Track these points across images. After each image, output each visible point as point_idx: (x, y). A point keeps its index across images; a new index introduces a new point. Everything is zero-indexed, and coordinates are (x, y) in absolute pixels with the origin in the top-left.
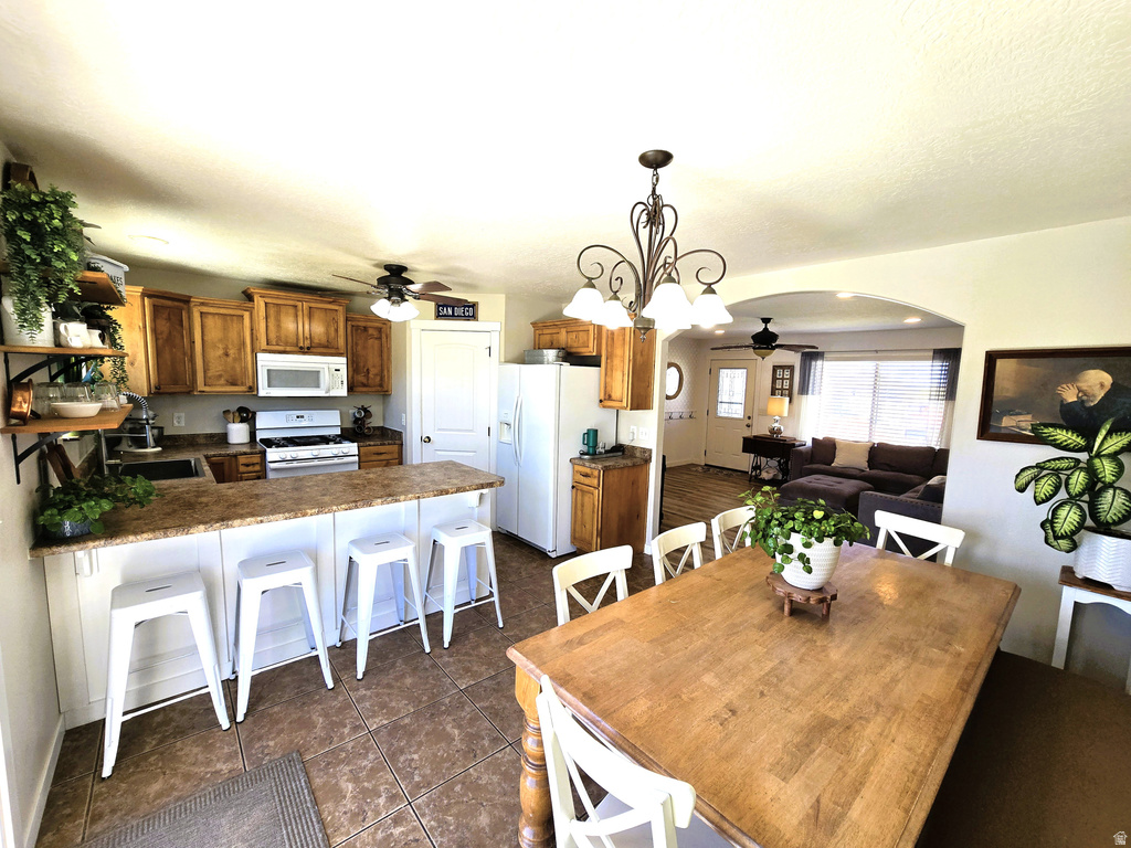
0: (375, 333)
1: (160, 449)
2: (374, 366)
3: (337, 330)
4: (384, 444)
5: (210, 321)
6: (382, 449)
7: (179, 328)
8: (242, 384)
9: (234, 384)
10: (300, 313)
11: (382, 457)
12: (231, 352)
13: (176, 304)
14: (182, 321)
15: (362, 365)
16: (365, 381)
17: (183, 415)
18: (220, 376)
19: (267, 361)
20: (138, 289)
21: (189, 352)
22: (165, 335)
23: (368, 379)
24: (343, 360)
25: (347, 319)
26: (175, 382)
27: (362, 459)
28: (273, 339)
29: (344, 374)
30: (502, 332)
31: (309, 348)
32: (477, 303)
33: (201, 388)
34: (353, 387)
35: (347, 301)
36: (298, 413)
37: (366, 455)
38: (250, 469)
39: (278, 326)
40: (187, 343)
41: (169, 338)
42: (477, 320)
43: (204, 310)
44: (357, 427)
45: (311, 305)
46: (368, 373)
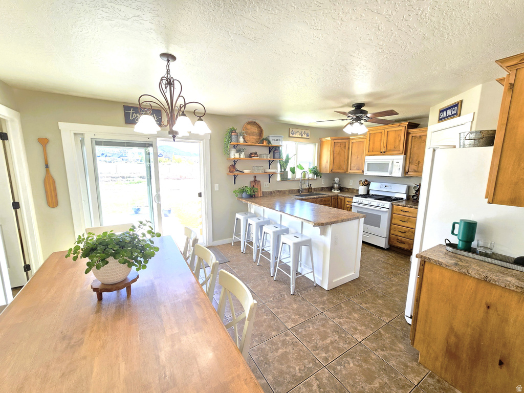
1: (339, 191)
3: (400, 141)
4: (408, 206)
5: (354, 146)
6: (406, 209)
7: (343, 149)
9: (358, 170)
10: (383, 135)
11: (406, 214)
12: (359, 156)
13: (344, 140)
14: (345, 146)
15: (415, 159)
16: (416, 169)
17: (352, 181)
18: (355, 166)
19: (370, 159)
20: (330, 138)
21: (346, 158)
22: (337, 153)
23: (418, 167)
24: (402, 157)
25: (408, 134)
26: (339, 169)
27: (394, 212)
28: (371, 150)
29: (401, 165)
30: (475, 122)
31: (385, 152)
32: (462, 101)
33: (349, 171)
34: (405, 172)
35: (406, 124)
36: (387, 184)
37: (396, 210)
38: (349, 203)
39: (374, 143)
40: (346, 154)
41: (339, 153)
42: (460, 116)
43: (353, 141)
44: (414, 196)
45: (388, 130)
46: (419, 164)
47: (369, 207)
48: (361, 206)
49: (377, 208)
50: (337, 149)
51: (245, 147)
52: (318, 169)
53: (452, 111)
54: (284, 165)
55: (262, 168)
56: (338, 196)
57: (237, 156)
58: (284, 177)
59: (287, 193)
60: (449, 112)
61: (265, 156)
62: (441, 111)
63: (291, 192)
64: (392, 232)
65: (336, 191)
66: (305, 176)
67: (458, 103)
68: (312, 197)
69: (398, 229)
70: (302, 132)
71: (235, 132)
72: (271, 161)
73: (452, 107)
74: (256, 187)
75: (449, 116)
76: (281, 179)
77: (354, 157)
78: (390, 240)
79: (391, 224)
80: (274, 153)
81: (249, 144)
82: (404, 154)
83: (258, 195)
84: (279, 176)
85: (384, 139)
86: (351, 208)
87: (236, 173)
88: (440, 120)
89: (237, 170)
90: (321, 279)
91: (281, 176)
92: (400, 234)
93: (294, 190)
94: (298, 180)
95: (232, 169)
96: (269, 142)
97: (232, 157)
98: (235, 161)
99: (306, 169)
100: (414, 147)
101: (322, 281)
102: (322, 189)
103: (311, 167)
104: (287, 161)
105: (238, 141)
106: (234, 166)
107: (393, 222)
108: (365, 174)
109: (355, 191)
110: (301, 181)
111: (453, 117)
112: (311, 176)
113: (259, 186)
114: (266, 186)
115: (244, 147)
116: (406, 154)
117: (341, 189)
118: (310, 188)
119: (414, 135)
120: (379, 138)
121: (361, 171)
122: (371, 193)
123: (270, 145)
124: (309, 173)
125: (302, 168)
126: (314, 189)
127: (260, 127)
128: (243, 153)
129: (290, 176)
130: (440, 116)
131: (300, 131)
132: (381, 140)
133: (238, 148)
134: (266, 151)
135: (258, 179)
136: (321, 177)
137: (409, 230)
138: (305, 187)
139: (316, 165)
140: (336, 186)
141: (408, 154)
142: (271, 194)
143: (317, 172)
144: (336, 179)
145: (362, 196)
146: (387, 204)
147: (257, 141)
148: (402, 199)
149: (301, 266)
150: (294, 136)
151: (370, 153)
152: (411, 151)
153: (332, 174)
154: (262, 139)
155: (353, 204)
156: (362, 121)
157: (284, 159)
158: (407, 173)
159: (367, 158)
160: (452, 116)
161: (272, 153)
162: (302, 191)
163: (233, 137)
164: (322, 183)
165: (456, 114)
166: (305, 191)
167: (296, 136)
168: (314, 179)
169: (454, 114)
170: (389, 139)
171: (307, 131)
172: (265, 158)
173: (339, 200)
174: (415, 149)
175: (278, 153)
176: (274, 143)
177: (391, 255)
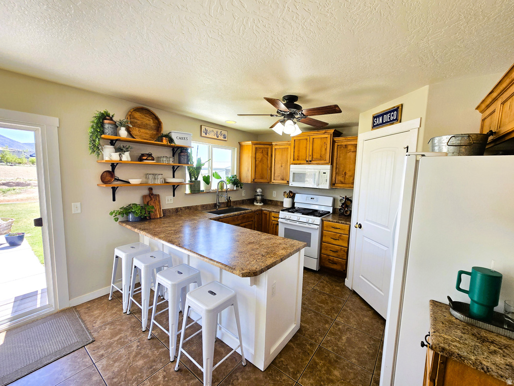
0: (352, 149)
1: (262, 204)
2: (349, 171)
3: (326, 149)
4: (339, 223)
5: (277, 153)
6: (338, 225)
7: (266, 156)
8: (286, 180)
9: (283, 180)
10: (308, 142)
11: (337, 231)
12: (283, 165)
13: (266, 146)
14: (268, 153)
15: (341, 169)
16: (343, 180)
17: (275, 192)
18: (279, 176)
19: (294, 168)
20: (250, 142)
21: (269, 166)
22: (259, 159)
23: (345, 179)
24: (329, 167)
25: (334, 142)
26: (262, 178)
27: (325, 228)
28: (296, 158)
29: (328, 176)
30: (422, 129)
31: (311, 161)
32: (402, 105)
33: (273, 181)
34: (333, 184)
35: (332, 131)
36: (313, 196)
37: (327, 227)
38: (275, 219)
39: (299, 151)
40: (269, 162)
41: (262, 160)
42: (400, 122)
43: (276, 147)
44: (340, 209)
45: (314, 137)
46: (345, 175)
47: (297, 224)
48: (288, 222)
49: (307, 225)
50: (259, 156)
51: (131, 145)
52: (238, 178)
53: (391, 116)
54: (194, 172)
55: (160, 177)
56: (262, 210)
57: (115, 157)
58: (195, 189)
59: (200, 209)
60: (386, 118)
61: (164, 159)
62: (375, 117)
63: (205, 208)
64: (323, 251)
65: (258, 204)
66: (222, 187)
67: (398, 108)
68: (232, 214)
69: (330, 248)
70: (217, 132)
71: (111, 119)
72: (176, 167)
73: (390, 112)
74: (153, 204)
75: (386, 122)
76: (191, 191)
77: (278, 166)
78: (321, 259)
79: (321, 241)
80: (180, 155)
81: (138, 139)
82: (330, 164)
83: (156, 215)
84: (188, 187)
85: (310, 147)
86: (278, 224)
87: (116, 184)
88: (375, 126)
89: (118, 180)
90: (253, 352)
91: (191, 187)
92: (332, 254)
93: (209, 205)
94: (214, 192)
95: (108, 178)
96: (171, 140)
97: (106, 158)
98: (114, 166)
99: (224, 178)
100: (340, 157)
101: (254, 356)
102: (243, 202)
103: (230, 176)
104: (199, 168)
105: (116, 134)
106: (111, 173)
107: (324, 239)
108: (290, 185)
109: (279, 204)
110: (218, 193)
111: (393, 124)
112: (229, 186)
113: (157, 203)
114: (168, 201)
115: (128, 145)
116: (332, 164)
117: (265, 202)
118: (229, 201)
119: (339, 144)
120: (305, 146)
121: (286, 182)
122: (296, 205)
123: (173, 144)
124: (227, 183)
125: (219, 177)
126: (234, 202)
127: (156, 118)
128: (127, 154)
129: (203, 187)
130: (374, 123)
131: (215, 130)
132: (306, 148)
133: (118, 144)
134: (168, 153)
135: (155, 192)
136: (241, 188)
137: (341, 249)
138: (223, 199)
139: (235, 174)
140: (259, 198)
141: (335, 164)
142: (177, 211)
143: (236, 182)
144: (259, 190)
145: (288, 210)
146: (317, 220)
147: (152, 138)
148: (329, 212)
149: (220, 329)
150: (208, 135)
151: (295, 162)
152: (337, 161)
153: (254, 185)
154: (159, 135)
155: (280, 220)
156: (295, 120)
157: (195, 165)
158: (334, 184)
159: (292, 166)
160: (391, 122)
161: (176, 156)
162: (219, 206)
163: (106, 126)
164: (243, 195)
165: (397, 119)
166: (223, 206)
167: (210, 136)
168: (233, 190)
169: (394, 120)
170: (314, 147)
171: (224, 132)
172: (165, 162)
173: (264, 216)
174: (341, 159)
175: (186, 157)
176: (178, 142)
177: (325, 278)
